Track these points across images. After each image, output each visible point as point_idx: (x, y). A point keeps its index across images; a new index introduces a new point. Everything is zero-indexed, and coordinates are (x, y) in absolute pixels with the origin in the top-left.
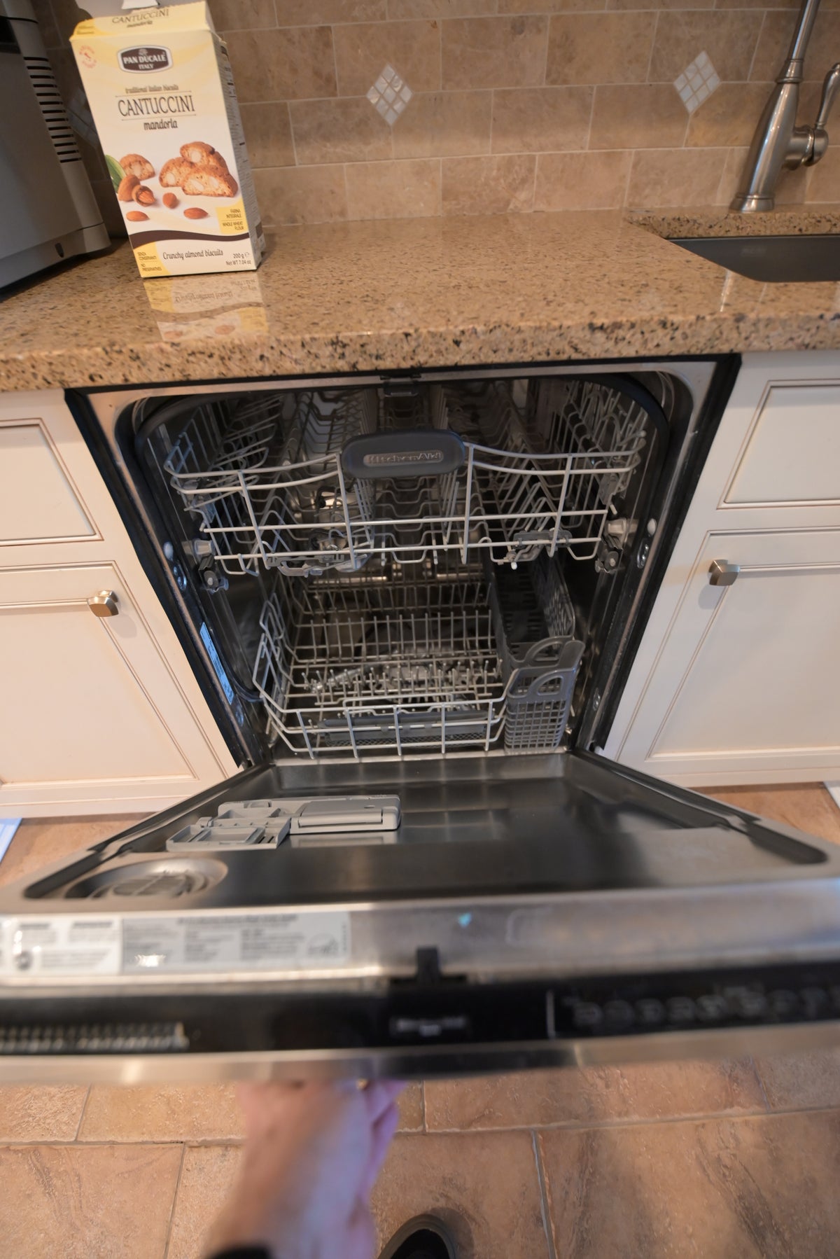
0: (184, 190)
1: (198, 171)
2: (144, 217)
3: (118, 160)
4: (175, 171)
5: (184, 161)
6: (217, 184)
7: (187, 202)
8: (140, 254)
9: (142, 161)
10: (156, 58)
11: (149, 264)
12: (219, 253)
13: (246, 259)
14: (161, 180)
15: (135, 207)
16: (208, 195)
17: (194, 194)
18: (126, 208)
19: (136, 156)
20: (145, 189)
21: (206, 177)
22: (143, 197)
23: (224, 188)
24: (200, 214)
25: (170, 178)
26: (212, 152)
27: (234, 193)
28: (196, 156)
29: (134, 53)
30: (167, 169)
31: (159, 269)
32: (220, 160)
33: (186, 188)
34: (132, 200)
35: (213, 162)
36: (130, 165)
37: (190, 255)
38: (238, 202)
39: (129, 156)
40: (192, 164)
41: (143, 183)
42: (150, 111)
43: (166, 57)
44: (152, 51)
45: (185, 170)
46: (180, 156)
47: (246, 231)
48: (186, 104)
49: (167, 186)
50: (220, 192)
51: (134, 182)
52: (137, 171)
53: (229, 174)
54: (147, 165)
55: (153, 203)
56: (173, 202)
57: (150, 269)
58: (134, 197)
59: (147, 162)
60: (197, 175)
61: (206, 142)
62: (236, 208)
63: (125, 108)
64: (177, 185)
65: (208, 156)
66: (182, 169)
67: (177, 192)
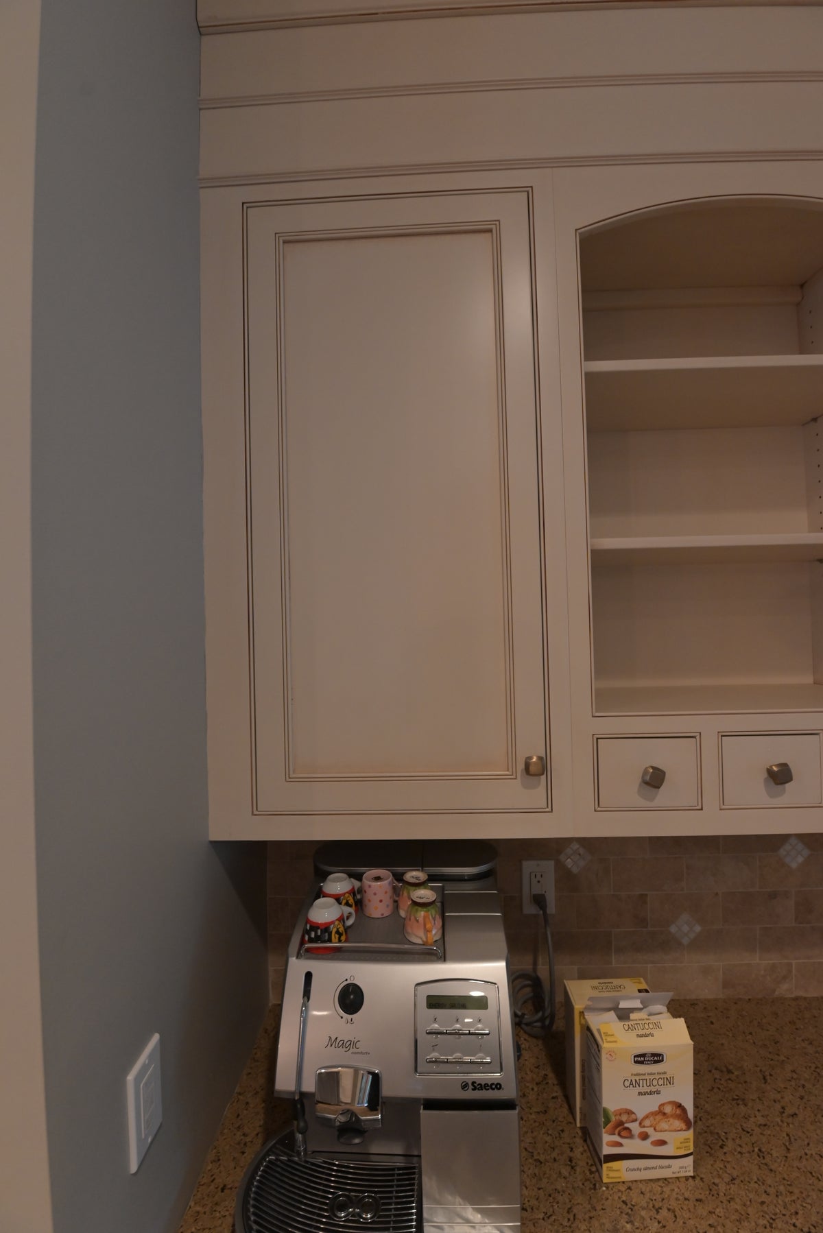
0: (655, 1129)
1: (667, 1118)
2: (620, 1145)
3: (613, 1110)
4: (652, 1118)
5: (661, 1112)
6: (678, 1124)
7: (655, 1136)
8: (608, 1167)
9: (629, 1112)
10: (657, 1058)
11: (612, 1174)
12: (669, 1167)
13: (688, 1169)
14: (640, 1124)
15: (616, 1138)
16: (670, 1131)
17: (661, 1131)
18: (606, 1138)
19: (627, 1110)
20: (627, 1129)
21: (671, 1120)
22: (623, 1133)
23: (683, 1126)
24: (662, 1143)
25: (647, 1123)
26: (679, 1106)
27: (688, 1128)
28: (668, 1109)
29: (644, 1055)
30: (647, 1117)
31: (620, 1177)
32: (684, 1110)
33: (657, 1128)
34: (615, 1134)
35: (678, 1111)
36: (620, 1115)
37: (646, 1169)
38: (690, 1134)
39: (621, 1109)
40: (664, 1114)
41: (626, 1125)
42: (645, 1085)
43: (663, 1058)
44: (654, 1055)
45: (659, 1117)
46: (657, 1109)
47: (691, 1151)
48: (669, 1081)
49: (644, 1127)
50: (679, 1129)
51: (621, 1123)
52: (624, 1118)
53: (687, 1117)
54: (633, 1115)
55: (631, 1136)
56: (644, 1137)
57: (612, 1178)
58: (617, 1132)
59: (634, 1113)
60: (667, 1120)
61: (677, 1101)
62: (688, 1137)
63: (627, 1083)
64: (651, 1126)
65: (676, 1108)
66: (657, 1117)
67: (650, 1131)
